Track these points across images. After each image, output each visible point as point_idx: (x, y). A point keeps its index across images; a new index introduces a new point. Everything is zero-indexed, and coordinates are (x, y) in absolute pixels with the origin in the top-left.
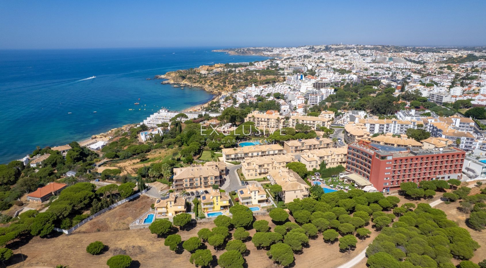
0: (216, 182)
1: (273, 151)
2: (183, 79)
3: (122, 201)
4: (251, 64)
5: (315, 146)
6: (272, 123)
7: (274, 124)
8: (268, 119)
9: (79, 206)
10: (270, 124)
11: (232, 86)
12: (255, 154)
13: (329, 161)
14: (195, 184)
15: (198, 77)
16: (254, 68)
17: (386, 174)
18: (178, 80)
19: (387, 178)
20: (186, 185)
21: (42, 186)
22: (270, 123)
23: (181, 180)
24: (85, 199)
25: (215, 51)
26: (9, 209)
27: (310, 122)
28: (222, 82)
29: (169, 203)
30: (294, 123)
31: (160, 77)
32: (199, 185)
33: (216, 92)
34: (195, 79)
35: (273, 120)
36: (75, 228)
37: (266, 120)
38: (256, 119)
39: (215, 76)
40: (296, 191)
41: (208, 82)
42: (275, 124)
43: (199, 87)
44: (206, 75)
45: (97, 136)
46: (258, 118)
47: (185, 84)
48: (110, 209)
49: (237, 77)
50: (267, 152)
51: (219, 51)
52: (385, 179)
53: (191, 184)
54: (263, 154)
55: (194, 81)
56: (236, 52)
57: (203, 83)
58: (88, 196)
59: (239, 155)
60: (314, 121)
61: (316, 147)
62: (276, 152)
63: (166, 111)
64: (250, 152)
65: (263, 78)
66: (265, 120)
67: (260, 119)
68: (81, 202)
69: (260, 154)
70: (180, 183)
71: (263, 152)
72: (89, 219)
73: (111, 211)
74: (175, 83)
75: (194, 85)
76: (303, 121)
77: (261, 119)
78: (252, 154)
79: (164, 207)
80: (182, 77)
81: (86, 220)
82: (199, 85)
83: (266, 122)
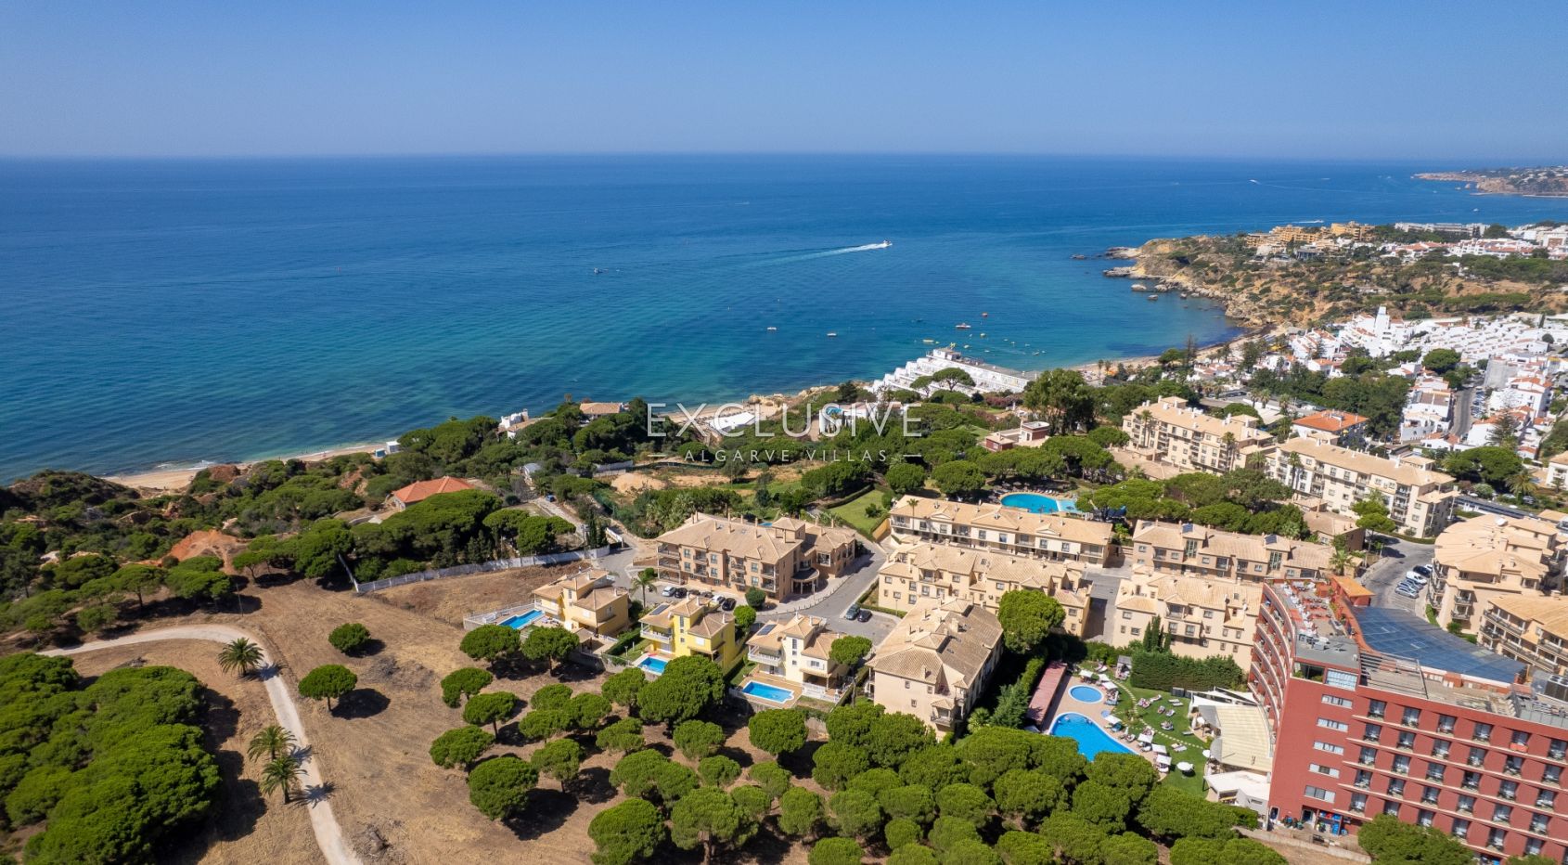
0: (766, 582)
1: (1060, 543)
2: (1180, 267)
3: (525, 559)
4: (1497, 232)
5: (1243, 563)
6: (1210, 450)
7: (1214, 454)
8: (1197, 434)
9: (422, 539)
10: (1200, 453)
11: (1330, 305)
12: (992, 536)
13: (1212, 631)
14: (708, 570)
15: (1230, 265)
16: (1477, 247)
17: (1318, 746)
18: (1162, 267)
19: (1325, 769)
20: (688, 566)
21: (428, 477)
22: (1200, 448)
23: (677, 547)
24: (443, 527)
25: (1426, 176)
26: (353, 510)
27: (1347, 476)
28: (1302, 288)
29: (566, 592)
30: (1285, 466)
31: (1123, 253)
32: (720, 576)
33: (1256, 321)
34: (1215, 270)
35: (1213, 440)
36: (382, 587)
37: (1189, 436)
38: (1157, 427)
39: (1295, 265)
40: (912, 683)
41: (1258, 283)
42: (1217, 458)
43: (1218, 297)
44: (1263, 261)
45: (761, 398)
46: (1166, 424)
47: (1177, 284)
48: (489, 570)
49: (1374, 277)
50: (1037, 541)
51: (1443, 177)
52: (1314, 769)
53: (699, 568)
54: (1022, 544)
55: (1212, 275)
56: (1513, 182)
57: (1238, 285)
58: (454, 523)
59: (936, 528)
60: (1363, 476)
61: (1250, 570)
62: (1074, 549)
63: (950, 357)
64: (976, 525)
65: (1476, 288)
66: (1185, 434)
67: (1169, 430)
68: (432, 530)
69: (1011, 539)
70: (672, 555)
71: (1021, 537)
72: (422, 575)
73: (489, 575)
74: (1150, 276)
75: (1203, 291)
76: (1321, 464)
77: (1174, 428)
78: (982, 534)
79: (556, 601)
80: (1178, 258)
81: (413, 576)
82: (1217, 293)
83: (1190, 444)
